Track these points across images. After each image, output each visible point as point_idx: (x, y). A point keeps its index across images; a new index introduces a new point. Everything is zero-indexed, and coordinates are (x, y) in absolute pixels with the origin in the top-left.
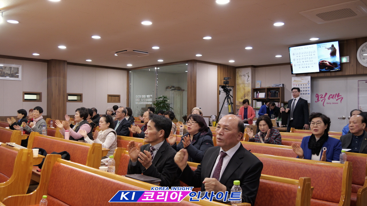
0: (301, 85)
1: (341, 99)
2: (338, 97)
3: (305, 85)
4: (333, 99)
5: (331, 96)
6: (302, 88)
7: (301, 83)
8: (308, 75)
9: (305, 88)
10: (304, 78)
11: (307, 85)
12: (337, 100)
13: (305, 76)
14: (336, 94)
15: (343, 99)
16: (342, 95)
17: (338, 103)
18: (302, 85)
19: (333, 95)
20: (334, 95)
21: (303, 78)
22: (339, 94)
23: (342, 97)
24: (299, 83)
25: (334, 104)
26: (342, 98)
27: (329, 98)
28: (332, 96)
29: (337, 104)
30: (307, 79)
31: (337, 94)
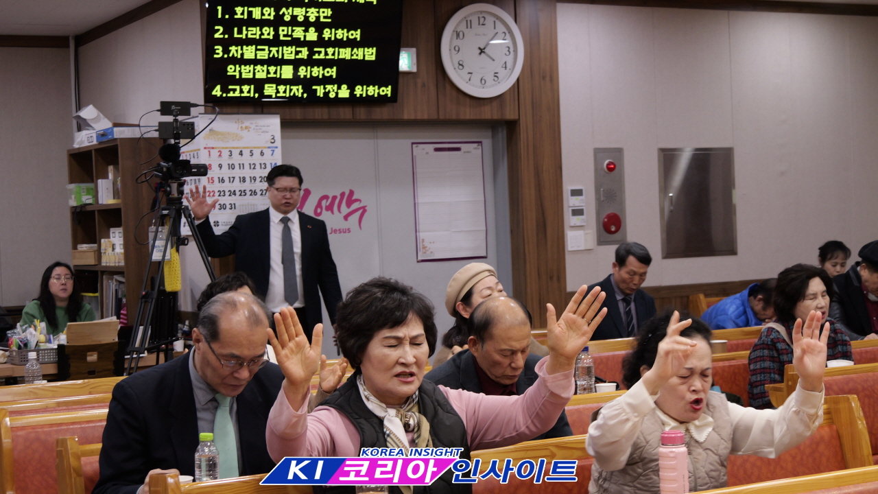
0: (241, 153)
1: (358, 214)
2: (349, 205)
3: (257, 152)
4: (333, 213)
5: (324, 203)
6: (247, 166)
7: (240, 144)
8: (265, 110)
9: (258, 166)
10: (254, 121)
11: (267, 152)
12: (346, 218)
13: (255, 113)
14: (343, 194)
15: (366, 215)
16: (364, 196)
17: (349, 231)
18: (246, 153)
19: (331, 196)
20: (334, 198)
21: (247, 124)
22: (352, 193)
23: (362, 205)
24: (231, 144)
25: (338, 234)
26: (364, 209)
27: (319, 210)
28: (330, 200)
29: (347, 234)
30: (264, 129)
31: (347, 193)
